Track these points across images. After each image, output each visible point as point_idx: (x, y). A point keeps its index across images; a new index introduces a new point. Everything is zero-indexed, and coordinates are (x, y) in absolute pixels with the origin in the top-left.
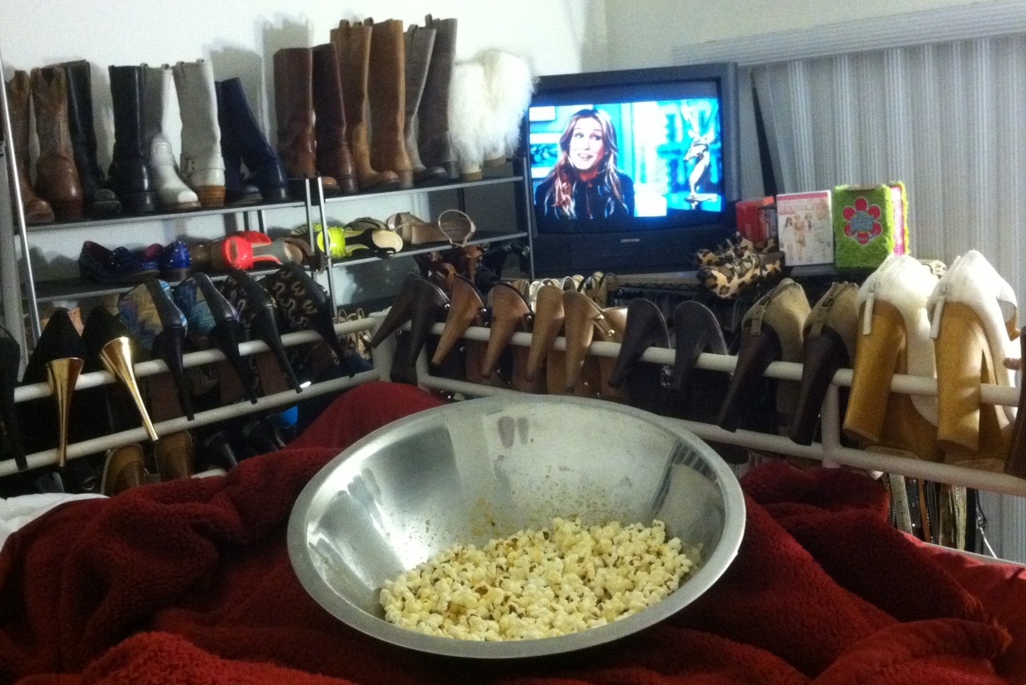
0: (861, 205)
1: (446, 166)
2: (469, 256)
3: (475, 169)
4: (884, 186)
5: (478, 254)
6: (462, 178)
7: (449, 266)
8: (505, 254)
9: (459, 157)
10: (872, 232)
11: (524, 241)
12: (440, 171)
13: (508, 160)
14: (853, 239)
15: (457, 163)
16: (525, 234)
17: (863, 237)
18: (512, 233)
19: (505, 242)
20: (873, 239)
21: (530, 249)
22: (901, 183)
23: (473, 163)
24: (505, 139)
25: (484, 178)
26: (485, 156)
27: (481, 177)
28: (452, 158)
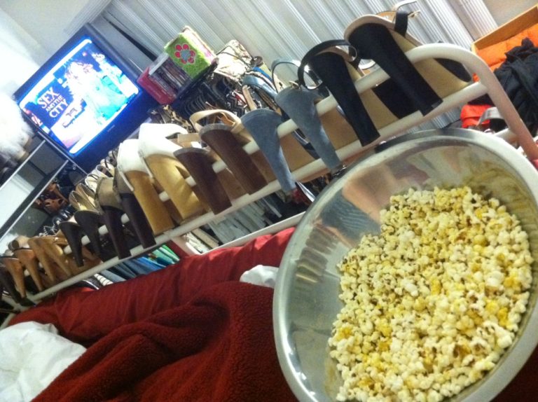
0: (179, 48)
1: (7, 165)
2: (51, 190)
3: (22, 153)
4: (180, 34)
5: (54, 186)
6: (19, 162)
7: (48, 201)
8: (67, 175)
9: (10, 155)
10: (192, 55)
11: (70, 163)
12: (6, 169)
13: (33, 138)
14: (188, 63)
15: (11, 159)
16: (67, 161)
17: (191, 60)
18: (62, 164)
19: (62, 170)
20: (195, 58)
21: (75, 165)
22: (186, 26)
23: (19, 152)
24: (23, 130)
25: (30, 153)
26: (21, 145)
27: (28, 154)
28: (7, 158)
